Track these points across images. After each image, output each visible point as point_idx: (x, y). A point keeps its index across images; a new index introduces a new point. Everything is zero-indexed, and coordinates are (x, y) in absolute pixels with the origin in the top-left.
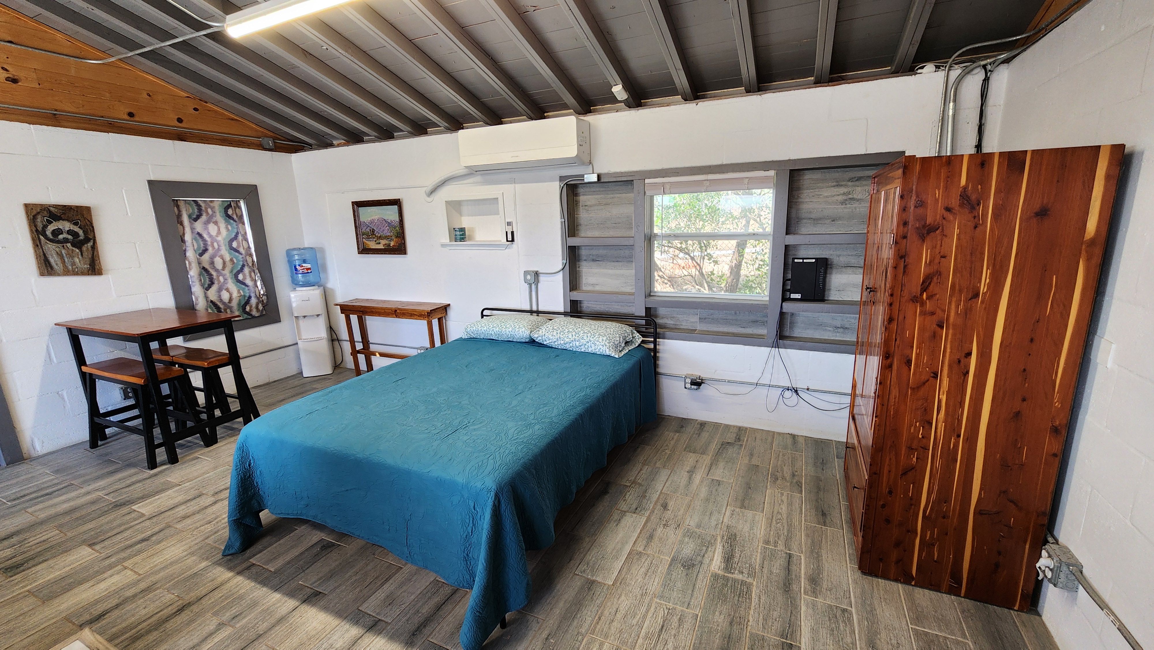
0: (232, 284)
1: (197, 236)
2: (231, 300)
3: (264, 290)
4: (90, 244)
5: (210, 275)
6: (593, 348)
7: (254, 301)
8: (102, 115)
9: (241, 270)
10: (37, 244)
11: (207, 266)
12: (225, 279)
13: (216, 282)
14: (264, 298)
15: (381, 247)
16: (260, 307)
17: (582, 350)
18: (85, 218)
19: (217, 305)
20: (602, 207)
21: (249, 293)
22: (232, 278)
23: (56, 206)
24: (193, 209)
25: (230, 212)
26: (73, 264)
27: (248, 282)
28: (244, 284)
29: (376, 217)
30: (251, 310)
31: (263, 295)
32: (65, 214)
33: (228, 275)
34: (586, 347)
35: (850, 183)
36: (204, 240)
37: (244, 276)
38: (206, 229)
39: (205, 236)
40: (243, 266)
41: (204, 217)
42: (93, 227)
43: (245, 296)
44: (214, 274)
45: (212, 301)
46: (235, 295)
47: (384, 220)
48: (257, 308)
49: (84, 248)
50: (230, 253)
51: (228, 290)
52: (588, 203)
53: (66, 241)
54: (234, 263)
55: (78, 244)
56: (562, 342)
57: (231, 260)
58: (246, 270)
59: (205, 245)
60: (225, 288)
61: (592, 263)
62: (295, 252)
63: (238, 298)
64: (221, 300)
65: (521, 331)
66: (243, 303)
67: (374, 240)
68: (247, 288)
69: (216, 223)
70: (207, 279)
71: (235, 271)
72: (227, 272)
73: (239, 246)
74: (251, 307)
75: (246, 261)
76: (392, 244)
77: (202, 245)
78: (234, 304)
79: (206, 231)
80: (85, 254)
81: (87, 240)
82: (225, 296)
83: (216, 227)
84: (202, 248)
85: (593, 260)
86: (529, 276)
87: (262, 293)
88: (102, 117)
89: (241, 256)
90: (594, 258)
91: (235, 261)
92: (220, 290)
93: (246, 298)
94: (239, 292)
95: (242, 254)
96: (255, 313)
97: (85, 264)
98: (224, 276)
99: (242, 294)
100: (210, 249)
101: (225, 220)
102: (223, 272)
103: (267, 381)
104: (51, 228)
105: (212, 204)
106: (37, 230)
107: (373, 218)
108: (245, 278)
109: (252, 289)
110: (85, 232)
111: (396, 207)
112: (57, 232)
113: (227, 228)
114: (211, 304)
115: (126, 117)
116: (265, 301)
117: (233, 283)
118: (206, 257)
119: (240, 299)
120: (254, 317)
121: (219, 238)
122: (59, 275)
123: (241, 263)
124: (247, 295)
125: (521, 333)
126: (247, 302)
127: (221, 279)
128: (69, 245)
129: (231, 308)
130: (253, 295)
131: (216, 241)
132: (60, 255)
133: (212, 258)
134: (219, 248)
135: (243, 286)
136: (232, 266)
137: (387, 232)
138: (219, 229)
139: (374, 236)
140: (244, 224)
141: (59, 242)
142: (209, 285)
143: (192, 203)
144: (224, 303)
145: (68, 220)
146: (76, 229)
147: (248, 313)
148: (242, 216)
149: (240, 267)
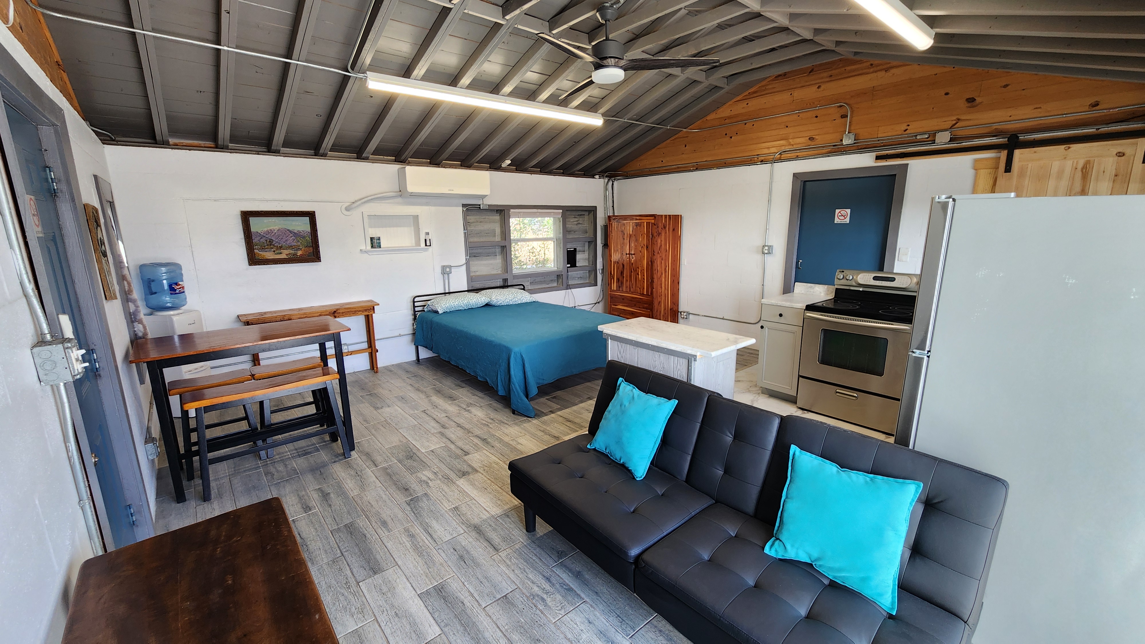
6: (525, 300)
15: (283, 256)
17: (519, 303)
20: (479, 224)
29: (276, 228)
34: (521, 300)
35: (578, 217)
47: (288, 230)
52: (470, 221)
56: (508, 300)
61: (473, 258)
62: (164, 269)
65: (482, 299)
67: (273, 250)
76: (299, 253)
85: (475, 256)
86: (448, 269)
90: (475, 255)
104: (98, 236)
107: (271, 228)
111: (307, 219)
112: (101, 242)
125: (483, 300)
137: (291, 241)
139: (272, 246)
141: (103, 255)
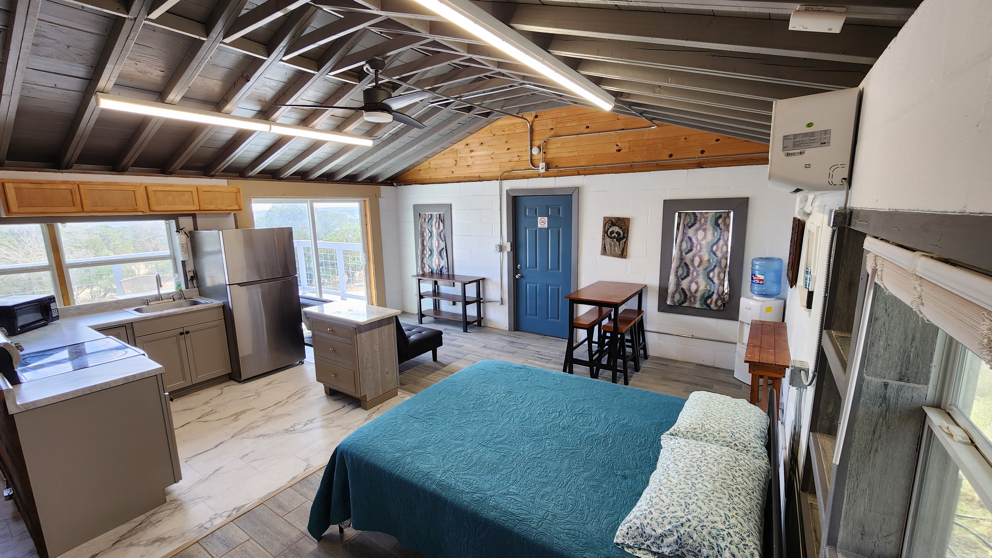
0: (702, 279)
1: (688, 239)
2: (696, 291)
3: (729, 289)
4: (624, 240)
5: (688, 269)
7: (715, 297)
8: (654, 160)
9: (713, 270)
10: (603, 239)
11: (688, 262)
12: (698, 275)
13: (691, 275)
14: (726, 297)
16: (719, 303)
18: (625, 225)
19: (685, 292)
21: (714, 289)
22: (703, 275)
23: (615, 218)
24: (690, 219)
25: (720, 221)
26: (614, 250)
27: (716, 280)
28: (712, 281)
30: (711, 303)
31: (726, 293)
32: (617, 222)
33: (701, 271)
36: (692, 243)
37: (714, 274)
38: (696, 234)
39: (694, 240)
40: (715, 266)
41: (697, 225)
42: (628, 230)
43: (710, 291)
44: (691, 268)
45: (682, 289)
46: (702, 287)
48: (716, 302)
49: (621, 242)
50: (709, 255)
51: (697, 283)
53: (615, 237)
54: (710, 263)
55: (619, 240)
57: (709, 260)
58: (717, 270)
59: (692, 246)
60: (695, 281)
63: (704, 291)
64: (690, 290)
66: (706, 296)
68: (713, 285)
69: (705, 230)
70: (686, 272)
71: (708, 270)
72: (701, 269)
73: (717, 250)
74: (712, 301)
75: (720, 262)
77: (689, 246)
78: (699, 295)
79: (695, 237)
80: (621, 245)
81: (624, 237)
82: (694, 287)
83: (703, 233)
84: (689, 248)
87: (726, 291)
88: (654, 161)
89: (716, 258)
91: (711, 262)
92: (691, 282)
93: (711, 293)
94: (706, 286)
95: (717, 257)
96: (713, 306)
97: (619, 251)
98: (697, 271)
99: (708, 288)
100: (694, 249)
101: (714, 227)
102: (698, 269)
103: (711, 364)
104: (610, 230)
105: (706, 215)
106: (605, 231)
108: (713, 277)
109: (717, 287)
110: (624, 233)
112: (612, 232)
113: (713, 234)
114: (681, 291)
115: (668, 158)
116: (726, 300)
117: (704, 279)
118: (690, 255)
119: (704, 293)
120: (712, 309)
121: (703, 242)
122: (608, 255)
123: (714, 264)
124: (712, 290)
126: (710, 296)
127: (695, 274)
128: (615, 240)
129: (695, 297)
130: (716, 292)
131: (700, 245)
132: (610, 245)
133: (694, 257)
134: (700, 250)
135: (711, 283)
136: (708, 265)
138: (705, 235)
140: (728, 231)
141: (611, 238)
142: (685, 276)
143: (692, 214)
144: (691, 292)
145: (618, 226)
146: (620, 231)
147: (708, 306)
148: (729, 225)
149: (713, 266)
